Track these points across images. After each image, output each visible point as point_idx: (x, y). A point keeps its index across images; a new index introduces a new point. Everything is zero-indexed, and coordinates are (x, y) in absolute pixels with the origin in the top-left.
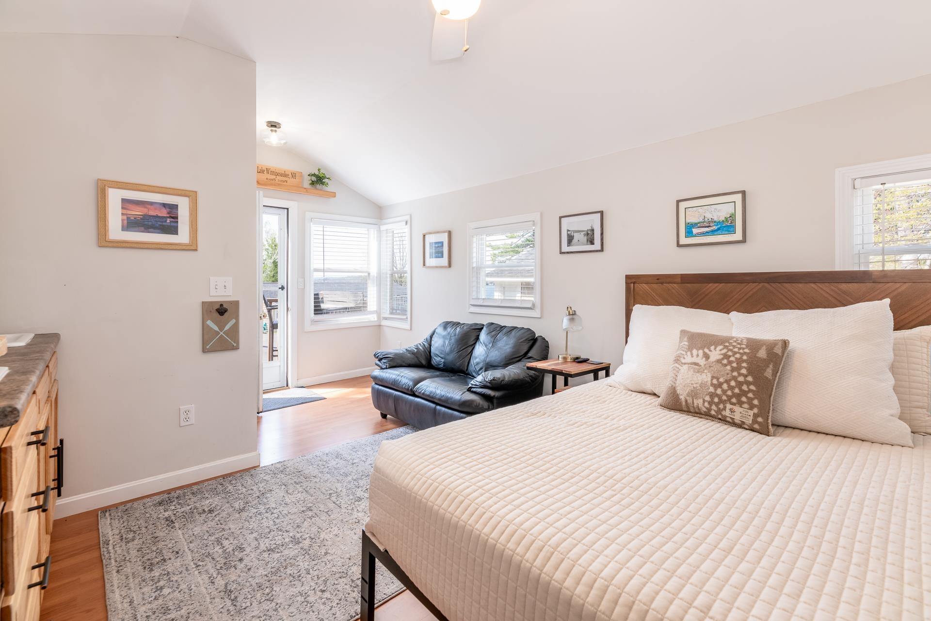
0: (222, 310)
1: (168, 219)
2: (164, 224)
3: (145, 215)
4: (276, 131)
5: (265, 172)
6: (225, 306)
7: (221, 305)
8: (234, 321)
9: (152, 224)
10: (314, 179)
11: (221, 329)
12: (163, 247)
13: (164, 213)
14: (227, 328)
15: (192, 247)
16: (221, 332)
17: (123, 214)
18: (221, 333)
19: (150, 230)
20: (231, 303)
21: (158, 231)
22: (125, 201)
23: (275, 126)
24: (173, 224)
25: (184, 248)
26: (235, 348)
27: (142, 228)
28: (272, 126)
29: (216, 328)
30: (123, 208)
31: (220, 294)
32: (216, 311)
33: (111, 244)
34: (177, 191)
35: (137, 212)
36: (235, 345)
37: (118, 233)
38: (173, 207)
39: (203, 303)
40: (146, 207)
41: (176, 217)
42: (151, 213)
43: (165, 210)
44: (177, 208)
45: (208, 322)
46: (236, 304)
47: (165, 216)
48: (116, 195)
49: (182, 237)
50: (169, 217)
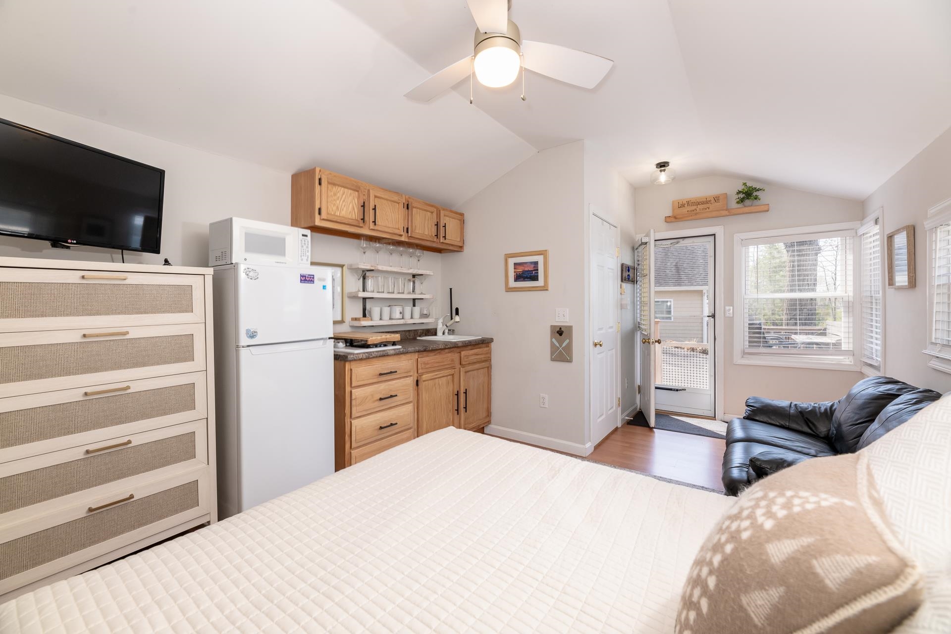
0: (560, 332)
2: (532, 275)
4: (664, 170)
5: (686, 205)
6: (562, 330)
7: (560, 328)
8: (567, 341)
9: (526, 276)
10: (742, 196)
11: (561, 346)
12: (530, 289)
13: (531, 268)
14: (564, 345)
15: (544, 288)
17: (515, 272)
18: (560, 349)
19: (525, 280)
20: (566, 327)
21: (529, 280)
22: (515, 264)
23: (664, 166)
24: (536, 274)
25: (541, 289)
26: (568, 361)
27: (522, 279)
28: (661, 167)
29: (558, 345)
30: (515, 269)
31: (562, 321)
32: (558, 332)
33: (509, 290)
34: (538, 253)
35: (520, 270)
36: (569, 358)
37: (512, 283)
38: (536, 263)
39: (551, 326)
40: (523, 266)
41: (538, 270)
42: (526, 269)
43: (533, 266)
44: (538, 263)
45: (554, 340)
46: (570, 328)
47: (532, 269)
48: (512, 262)
49: (540, 282)
50: (534, 270)
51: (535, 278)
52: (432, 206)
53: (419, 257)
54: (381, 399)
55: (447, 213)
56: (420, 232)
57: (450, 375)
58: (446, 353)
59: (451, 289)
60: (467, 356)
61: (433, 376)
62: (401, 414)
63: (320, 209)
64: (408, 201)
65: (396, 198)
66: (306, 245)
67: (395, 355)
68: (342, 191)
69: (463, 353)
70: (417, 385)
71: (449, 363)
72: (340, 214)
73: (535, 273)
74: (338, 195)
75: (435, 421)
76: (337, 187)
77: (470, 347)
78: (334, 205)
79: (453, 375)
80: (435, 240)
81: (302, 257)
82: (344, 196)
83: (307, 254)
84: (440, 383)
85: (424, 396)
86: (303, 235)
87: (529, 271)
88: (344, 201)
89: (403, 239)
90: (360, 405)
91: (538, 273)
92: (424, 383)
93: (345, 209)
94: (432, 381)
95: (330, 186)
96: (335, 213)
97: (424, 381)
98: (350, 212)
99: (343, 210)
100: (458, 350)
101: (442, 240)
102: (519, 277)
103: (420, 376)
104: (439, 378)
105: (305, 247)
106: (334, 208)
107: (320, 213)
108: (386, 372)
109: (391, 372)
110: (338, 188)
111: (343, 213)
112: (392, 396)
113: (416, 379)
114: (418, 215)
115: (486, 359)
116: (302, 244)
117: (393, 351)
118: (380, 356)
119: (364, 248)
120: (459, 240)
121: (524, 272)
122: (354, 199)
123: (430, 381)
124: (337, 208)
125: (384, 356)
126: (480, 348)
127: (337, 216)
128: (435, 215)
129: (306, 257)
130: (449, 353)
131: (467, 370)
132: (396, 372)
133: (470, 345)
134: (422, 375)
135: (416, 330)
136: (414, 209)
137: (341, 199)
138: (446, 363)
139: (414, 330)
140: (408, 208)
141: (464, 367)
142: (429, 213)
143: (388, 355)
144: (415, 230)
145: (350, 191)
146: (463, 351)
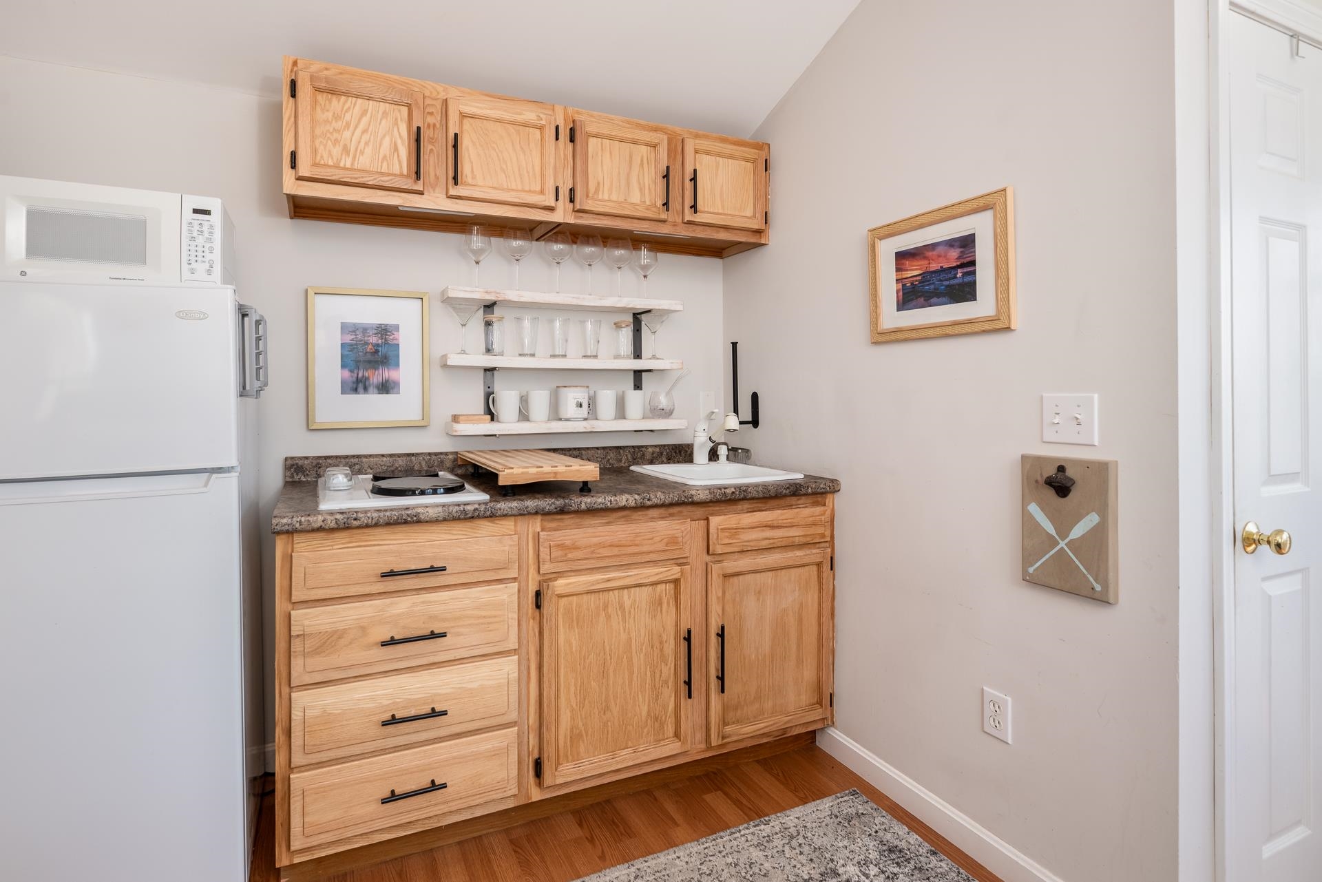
0: (1061, 483)
1: (959, 271)
2: (953, 282)
3: (924, 273)
6: (1070, 472)
7: (1061, 469)
8: (1091, 520)
9: (935, 289)
11: (1063, 533)
12: (950, 330)
13: (950, 260)
14: (1077, 532)
15: (998, 326)
16: (1063, 540)
17: (898, 280)
18: (1062, 544)
19: (933, 300)
20: (1088, 465)
21: (944, 299)
22: (902, 257)
24: (967, 278)
25: (987, 326)
26: (1096, 596)
27: (924, 299)
29: (1051, 529)
30: (898, 270)
31: (1066, 437)
32: (1050, 482)
33: (884, 338)
34: (974, 205)
35: (914, 271)
36: (1098, 588)
37: (891, 317)
38: (967, 242)
39: (1024, 458)
40: (926, 258)
41: (973, 263)
42: (935, 266)
43: (954, 253)
44: (973, 241)
45: (1034, 508)
46: (1101, 472)
47: (954, 264)
48: (888, 249)
49: (983, 305)
50: (962, 266)
51: (966, 292)
52: (656, 129)
53: (645, 268)
54: (392, 642)
55: (703, 144)
56: (614, 197)
57: (665, 582)
58: (653, 519)
59: (734, 345)
60: (735, 531)
61: (598, 582)
62: (475, 685)
63: (294, 156)
64: (574, 121)
65: (530, 115)
66: (206, 235)
67: (445, 520)
68: (357, 108)
69: (715, 521)
70: (538, 606)
71: (661, 546)
72: (352, 164)
73: (964, 274)
74: (348, 117)
75: (606, 709)
76: (343, 98)
77: (746, 505)
78: (336, 142)
79: (676, 582)
80: (663, 216)
81: (194, 265)
82: (365, 120)
83: (209, 256)
84: (628, 603)
85: (565, 638)
86: (196, 211)
87: (942, 270)
88: (365, 131)
89: (558, 217)
90: (317, 651)
91: (974, 273)
92: (563, 601)
93: (368, 150)
94: (592, 597)
95: (321, 98)
96: (339, 161)
97: (560, 596)
98: (385, 157)
99: (362, 153)
100: (700, 512)
101: (689, 216)
102: (910, 296)
103: (545, 581)
104: (623, 588)
105: (200, 240)
106: (336, 151)
107: (294, 165)
108: (413, 568)
109: (433, 570)
110: (346, 102)
111: (364, 161)
112: (433, 636)
113: (532, 588)
114: (608, 155)
115: (808, 539)
116: (190, 232)
117: (440, 509)
118: (388, 524)
119: (475, 252)
120: (749, 212)
121: (926, 276)
122: (396, 123)
123: (585, 597)
124: (346, 150)
125: (406, 522)
126: (784, 508)
127: (345, 168)
128: (663, 151)
129: (207, 266)
130: (662, 518)
131: (729, 571)
132: (443, 569)
133: (744, 499)
134: (555, 579)
135: (639, 447)
136: (592, 141)
137: (356, 127)
138: (645, 549)
139: (633, 447)
140: (572, 140)
141: (719, 561)
142: (644, 149)
143: (419, 522)
144: (597, 190)
145: (383, 106)
146: (712, 514)
